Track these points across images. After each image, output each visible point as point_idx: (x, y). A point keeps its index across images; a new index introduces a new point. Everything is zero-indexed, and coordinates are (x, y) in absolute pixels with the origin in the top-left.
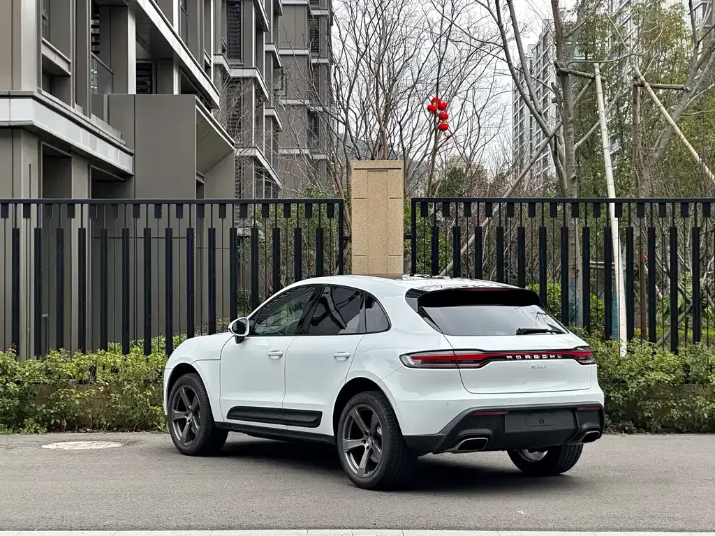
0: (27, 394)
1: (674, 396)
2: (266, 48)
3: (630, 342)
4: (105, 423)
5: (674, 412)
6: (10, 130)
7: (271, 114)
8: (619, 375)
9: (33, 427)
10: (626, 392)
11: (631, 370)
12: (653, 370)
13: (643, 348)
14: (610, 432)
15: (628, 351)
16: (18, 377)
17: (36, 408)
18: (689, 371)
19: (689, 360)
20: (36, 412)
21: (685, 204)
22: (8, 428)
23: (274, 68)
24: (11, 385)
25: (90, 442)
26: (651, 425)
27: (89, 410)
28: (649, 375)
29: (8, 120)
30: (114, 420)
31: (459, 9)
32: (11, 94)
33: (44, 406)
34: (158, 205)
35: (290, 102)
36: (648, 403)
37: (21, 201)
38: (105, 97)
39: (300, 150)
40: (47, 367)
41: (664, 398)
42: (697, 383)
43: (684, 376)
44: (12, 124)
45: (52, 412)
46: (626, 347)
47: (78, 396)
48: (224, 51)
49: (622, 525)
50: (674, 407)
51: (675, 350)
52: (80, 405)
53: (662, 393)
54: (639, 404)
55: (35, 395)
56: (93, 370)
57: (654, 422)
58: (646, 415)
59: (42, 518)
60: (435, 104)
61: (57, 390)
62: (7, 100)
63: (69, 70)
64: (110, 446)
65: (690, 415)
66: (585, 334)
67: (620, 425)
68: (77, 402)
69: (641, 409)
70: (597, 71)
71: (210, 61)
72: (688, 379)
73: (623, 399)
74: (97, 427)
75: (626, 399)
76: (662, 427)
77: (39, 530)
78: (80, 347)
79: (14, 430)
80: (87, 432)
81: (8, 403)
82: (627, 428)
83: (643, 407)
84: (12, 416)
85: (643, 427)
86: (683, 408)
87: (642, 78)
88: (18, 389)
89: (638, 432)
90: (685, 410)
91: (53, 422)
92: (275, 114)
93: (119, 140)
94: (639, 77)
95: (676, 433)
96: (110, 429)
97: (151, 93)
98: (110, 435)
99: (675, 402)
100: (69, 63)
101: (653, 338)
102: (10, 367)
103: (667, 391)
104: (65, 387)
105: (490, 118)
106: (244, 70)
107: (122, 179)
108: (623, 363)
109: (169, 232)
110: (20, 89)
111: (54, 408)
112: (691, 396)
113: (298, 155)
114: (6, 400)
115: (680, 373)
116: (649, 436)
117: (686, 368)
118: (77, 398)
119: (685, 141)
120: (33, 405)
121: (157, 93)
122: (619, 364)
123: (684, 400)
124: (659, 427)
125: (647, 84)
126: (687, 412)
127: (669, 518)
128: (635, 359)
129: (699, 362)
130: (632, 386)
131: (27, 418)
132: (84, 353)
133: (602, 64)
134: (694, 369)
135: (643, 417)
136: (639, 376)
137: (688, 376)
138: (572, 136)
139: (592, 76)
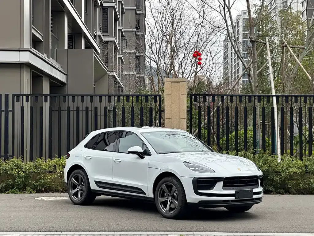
0: (27, 177)
1: (301, 178)
2: (118, 28)
3: (282, 155)
4: (60, 189)
5: (301, 185)
6: (19, 65)
7: (120, 57)
8: (278, 170)
9: (30, 191)
10: (281, 177)
11: (283, 167)
12: (292, 167)
13: (287, 158)
14: (274, 194)
15: (281, 160)
16: (24, 169)
17: (31, 182)
18: (307, 168)
19: (307, 163)
20: (31, 184)
21: (305, 97)
22: (20, 191)
23: (122, 37)
24: (21, 173)
25: (55, 197)
26: (291, 191)
27: (54, 184)
28: (290, 170)
29: (19, 60)
30: (64, 188)
31: (207, 13)
32: (20, 50)
33: (35, 182)
34: (83, 97)
35: (129, 51)
36: (290, 181)
37: (25, 95)
38: (55, 50)
39: (134, 73)
40: (36, 165)
41: (297, 180)
42: (311, 173)
43: (305, 170)
44: (20, 62)
45: (38, 184)
46: (280, 158)
47: (49, 178)
48: (100, 29)
49: (284, 230)
50: (301, 183)
51: (301, 159)
52: (50, 181)
53: (296, 177)
54: (286, 182)
55: (31, 177)
56: (55, 166)
57: (292, 190)
58: (289, 186)
59: (43, 227)
60: (196, 54)
61: (40, 175)
62: (18, 52)
63: (42, 39)
64: (64, 199)
65: (308, 187)
66: (263, 152)
67: (278, 191)
68: (49, 180)
69: (287, 184)
70: (267, 40)
71: (96, 34)
72: (307, 171)
73: (279, 180)
74: (57, 191)
75: (281, 180)
76: (296, 192)
77: (43, 231)
78: (49, 157)
79: (22, 192)
80: (52, 193)
81: (19, 180)
82: (281, 192)
83: (288, 183)
84: (21, 186)
85: (288, 192)
86: (304, 184)
87: (286, 43)
88: (24, 175)
89: (286, 194)
90: (305, 185)
91: (38, 188)
92: (122, 57)
93: (61, 68)
94: (285, 43)
95: (302, 194)
96: (62, 192)
97: (72, 48)
98: (62, 194)
99: (302, 181)
100: (42, 36)
101: (292, 154)
102: (20, 165)
103: (298, 177)
104: (43, 174)
105: (218, 59)
106: (109, 38)
107: (62, 85)
108: (280, 165)
109: (87, 108)
110: (24, 47)
111: (39, 183)
112: (308, 178)
113: (132, 75)
114: (19, 179)
115: (303, 169)
116: (291, 196)
117: (306, 167)
118: (49, 179)
119: (305, 70)
120: (30, 181)
121: (75, 48)
122: (278, 165)
123: (305, 180)
124: (295, 192)
125: (288, 46)
126: (306, 186)
127: (303, 228)
128: (284, 163)
129: (311, 164)
130: (283, 174)
131: (27, 187)
132: (51, 159)
133: (269, 37)
134: (309, 167)
135: (288, 188)
136: (286, 170)
137: (307, 170)
138: (256, 68)
139: (265, 42)
